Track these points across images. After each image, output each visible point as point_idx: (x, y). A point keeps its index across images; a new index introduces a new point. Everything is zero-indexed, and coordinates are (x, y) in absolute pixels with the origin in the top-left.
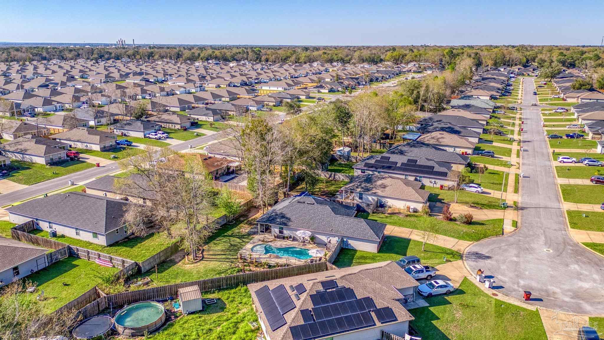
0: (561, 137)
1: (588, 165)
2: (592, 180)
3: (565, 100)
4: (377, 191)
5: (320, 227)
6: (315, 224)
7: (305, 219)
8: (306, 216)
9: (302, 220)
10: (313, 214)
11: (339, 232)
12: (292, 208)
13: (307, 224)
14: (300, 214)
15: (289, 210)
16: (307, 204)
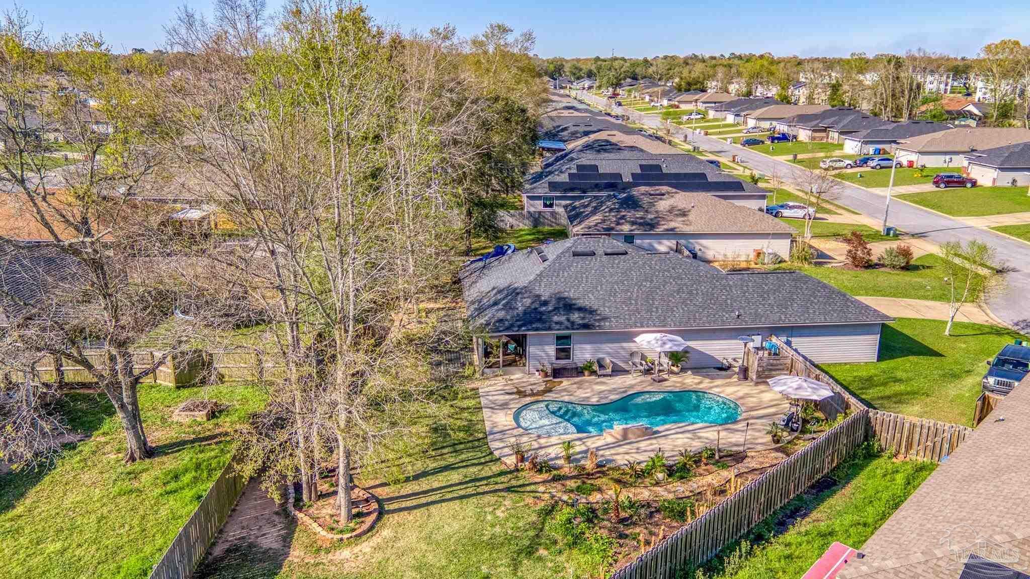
0: (763, 142)
1: (878, 167)
2: (936, 183)
3: (678, 107)
4: (672, 225)
5: (697, 315)
6: (675, 309)
7: (630, 299)
8: (628, 291)
9: (624, 303)
10: (646, 281)
11: (763, 319)
12: (566, 274)
13: (649, 311)
14: (604, 286)
15: (562, 280)
16: (606, 254)
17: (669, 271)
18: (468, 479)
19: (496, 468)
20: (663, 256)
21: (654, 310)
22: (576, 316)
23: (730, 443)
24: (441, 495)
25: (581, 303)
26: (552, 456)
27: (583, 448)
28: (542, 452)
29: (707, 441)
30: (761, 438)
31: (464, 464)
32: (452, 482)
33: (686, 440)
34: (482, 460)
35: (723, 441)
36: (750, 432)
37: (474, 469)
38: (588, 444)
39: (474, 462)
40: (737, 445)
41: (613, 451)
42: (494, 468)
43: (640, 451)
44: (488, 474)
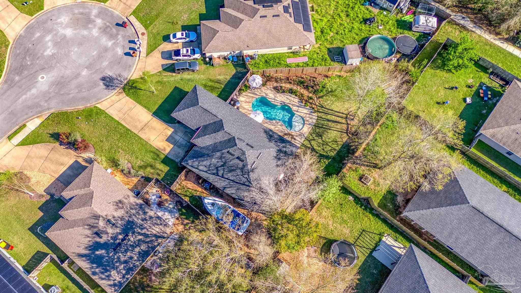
12: (261, 144)
15: (264, 143)
18: (327, 115)
24: (335, 113)
26: (307, 110)
27: (300, 108)
28: (308, 113)
29: (275, 95)
30: (264, 89)
31: (324, 120)
32: (331, 116)
33: (278, 97)
34: (320, 119)
35: (272, 93)
36: (264, 91)
37: (323, 117)
38: (297, 109)
39: (322, 119)
40: (271, 90)
41: (295, 104)
42: (320, 115)
43: (290, 100)
44: (323, 114)
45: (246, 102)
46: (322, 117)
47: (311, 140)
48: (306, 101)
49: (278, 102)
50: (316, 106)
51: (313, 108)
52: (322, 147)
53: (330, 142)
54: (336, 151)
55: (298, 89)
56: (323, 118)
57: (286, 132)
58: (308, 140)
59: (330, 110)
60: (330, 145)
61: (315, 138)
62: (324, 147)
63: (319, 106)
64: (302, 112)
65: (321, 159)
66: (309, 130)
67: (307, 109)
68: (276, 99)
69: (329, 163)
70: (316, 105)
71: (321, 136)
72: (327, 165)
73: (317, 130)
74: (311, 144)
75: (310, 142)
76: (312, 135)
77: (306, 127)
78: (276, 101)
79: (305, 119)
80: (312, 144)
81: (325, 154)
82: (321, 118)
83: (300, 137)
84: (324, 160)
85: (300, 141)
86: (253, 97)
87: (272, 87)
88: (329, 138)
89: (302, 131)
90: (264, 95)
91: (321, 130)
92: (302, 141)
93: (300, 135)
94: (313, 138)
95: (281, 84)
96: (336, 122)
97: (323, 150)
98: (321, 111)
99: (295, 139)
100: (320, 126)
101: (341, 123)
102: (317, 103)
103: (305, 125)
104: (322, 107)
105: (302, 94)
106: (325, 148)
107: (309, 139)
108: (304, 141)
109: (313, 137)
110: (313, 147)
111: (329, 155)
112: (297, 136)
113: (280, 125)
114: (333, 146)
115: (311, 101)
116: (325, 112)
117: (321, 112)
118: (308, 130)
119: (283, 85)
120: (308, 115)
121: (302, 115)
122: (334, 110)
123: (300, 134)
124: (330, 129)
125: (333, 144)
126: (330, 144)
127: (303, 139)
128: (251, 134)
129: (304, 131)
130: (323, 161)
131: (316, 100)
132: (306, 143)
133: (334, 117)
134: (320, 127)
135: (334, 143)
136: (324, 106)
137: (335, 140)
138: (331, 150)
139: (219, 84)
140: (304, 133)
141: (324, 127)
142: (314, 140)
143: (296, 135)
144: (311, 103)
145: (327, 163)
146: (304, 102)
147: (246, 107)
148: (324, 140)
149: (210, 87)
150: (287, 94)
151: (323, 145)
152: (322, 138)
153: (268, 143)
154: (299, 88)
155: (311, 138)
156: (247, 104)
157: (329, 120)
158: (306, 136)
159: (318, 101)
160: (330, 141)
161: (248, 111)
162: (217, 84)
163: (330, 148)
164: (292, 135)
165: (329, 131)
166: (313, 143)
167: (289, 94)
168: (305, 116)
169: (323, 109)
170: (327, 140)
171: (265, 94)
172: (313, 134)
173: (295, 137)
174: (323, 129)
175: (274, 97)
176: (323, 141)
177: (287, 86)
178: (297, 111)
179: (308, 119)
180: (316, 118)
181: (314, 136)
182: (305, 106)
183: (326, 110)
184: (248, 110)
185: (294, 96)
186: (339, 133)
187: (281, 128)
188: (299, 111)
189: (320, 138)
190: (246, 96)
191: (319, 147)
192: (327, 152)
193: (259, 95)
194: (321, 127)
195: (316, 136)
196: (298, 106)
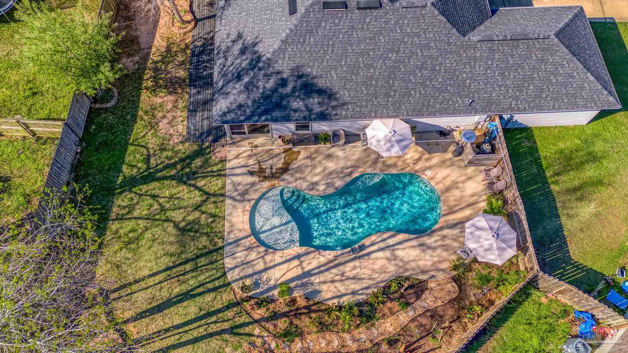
5: (432, 100)
6: (413, 92)
7: (372, 78)
8: (371, 66)
9: (364, 83)
10: (392, 51)
11: (494, 106)
12: (312, 40)
13: (387, 95)
14: (348, 60)
15: (308, 49)
16: (359, 8)
17: (419, 36)
18: (202, 313)
19: (226, 297)
20: (418, 11)
21: (392, 93)
22: (315, 101)
23: (419, 267)
24: (177, 337)
25: (321, 83)
26: (272, 283)
27: (299, 271)
28: (265, 276)
29: (401, 264)
30: (445, 260)
31: (201, 289)
32: (189, 318)
33: (384, 262)
34: (217, 283)
35: (413, 264)
36: (439, 251)
37: (209, 297)
38: (304, 264)
39: (210, 286)
40: (423, 272)
41: (322, 278)
42: (225, 296)
43: (344, 278)
44: (218, 306)
45: (454, 185)
46: (213, 295)
47: (205, 201)
48: (297, 313)
49: (375, 247)
50: (257, 317)
51: (259, 304)
52: (161, 201)
53: (147, 229)
54: (113, 216)
55: (354, 340)
56: (210, 291)
57: (286, 176)
58: (215, 195)
59: (203, 338)
60: (140, 222)
61: (197, 214)
62: (156, 206)
63: (247, 324)
64: (285, 267)
65: (148, 168)
66: (227, 225)
67: (274, 287)
68: (388, 254)
69: (120, 171)
70: (256, 321)
71: (183, 231)
72: (123, 163)
73: (204, 241)
74: (200, 189)
75: (206, 193)
76: (214, 216)
77: (240, 226)
78: (382, 245)
79: (262, 249)
80: (197, 192)
81: (144, 188)
82: (215, 289)
83: (240, 187)
84: (135, 170)
85: (234, 179)
86: (451, 212)
87: (432, 285)
88: (154, 240)
89: (248, 208)
90: (429, 241)
91: (192, 250)
92: (228, 181)
93: (246, 192)
94: (203, 208)
95: (411, 313)
96: (160, 308)
97: (154, 197)
98: (229, 314)
99: (251, 173)
100: (203, 261)
101: (141, 316)
102: (257, 331)
103: (249, 232)
104: (232, 331)
105: (323, 327)
106: (151, 206)
107: (212, 199)
108: (224, 187)
109: (203, 213)
110: (190, 185)
111: (130, 191)
112: (253, 184)
113: (316, 184)
114: (129, 225)
115: (282, 324)
116: (214, 319)
117: (228, 307)
118: (230, 222)
119: (404, 317)
120: (260, 266)
121: (278, 257)
122: (190, 346)
123: (247, 197)
124: (168, 269)
125: (133, 230)
126: (142, 223)
127: (229, 187)
128: (362, 54)
129: (240, 210)
130: (140, 165)
131: (269, 339)
132: (213, 185)
133: (177, 321)
134: (202, 255)
135: (131, 235)
136: (227, 336)
137: (133, 246)
138: (131, 208)
139: (568, 185)
140: (238, 204)
141: (188, 267)
142: (197, 207)
143: (257, 187)
144: (275, 316)
145: (124, 168)
146: (301, 302)
147: (442, 173)
148: (166, 225)
149: (582, 163)
150: (369, 291)
151: (163, 209)
152: (176, 225)
153: (298, 61)
154: (350, 343)
155: (210, 207)
156: (448, 182)
157: (187, 296)
158: (228, 201)
159: (259, 342)
160: (148, 235)
161: (427, 164)
162: (576, 183)
163: (136, 214)
164: (266, 178)
165: (166, 261)
166: (197, 197)
167: (364, 297)
168: (268, 258)
169: (226, 325)
170: (157, 231)
171: (430, 248)
172: (210, 220)
173: (255, 179)
174: (189, 256)
175: (400, 253)
176: (167, 220)
177: (390, 320)
178: (298, 257)
179: (253, 255)
180: (230, 276)
181: (203, 219)
182: (290, 290)
183: (214, 328)
184: (430, 168)
185: (345, 300)
186: (131, 279)
187: (309, 178)
188: (296, 262)
189: (182, 224)
190: (472, 200)
191: (171, 197)
192: (141, 195)
193: (441, 229)
194: (198, 257)
195: (196, 222)
196: (309, 274)
